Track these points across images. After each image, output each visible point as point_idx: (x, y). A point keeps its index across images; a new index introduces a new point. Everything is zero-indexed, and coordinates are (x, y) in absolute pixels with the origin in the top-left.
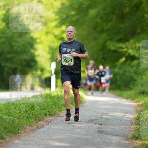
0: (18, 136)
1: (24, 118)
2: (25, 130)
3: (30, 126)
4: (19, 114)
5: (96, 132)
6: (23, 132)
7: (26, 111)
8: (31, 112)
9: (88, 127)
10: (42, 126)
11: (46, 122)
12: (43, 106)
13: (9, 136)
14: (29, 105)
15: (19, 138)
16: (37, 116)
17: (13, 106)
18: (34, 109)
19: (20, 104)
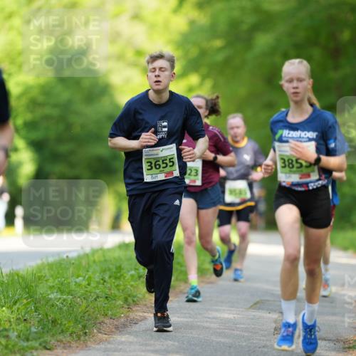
0: (85, 342)
1: (98, 297)
2: (101, 328)
3: (113, 317)
4: (86, 287)
5: (273, 330)
6: (95, 331)
7: (102, 282)
8: (114, 283)
9: (252, 319)
10: (140, 316)
13: (61, 341)
14: (111, 266)
15: (86, 346)
16: (129, 293)
17: (71, 270)
18: (122, 275)
19: (88, 264)
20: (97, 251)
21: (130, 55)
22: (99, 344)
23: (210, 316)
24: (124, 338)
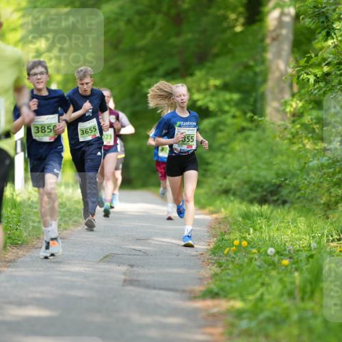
5: (122, 282)
9: (103, 272)
11: (5, 261)
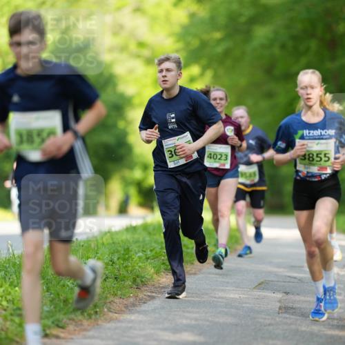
0: (96, 320)
1: (107, 278)
2: (111, 307)
3: (122, 297)
5: (277, 309)
6: (106, 310)
7: (111, 263)
8: (123, 264)
9: (257, 299)
10: (149, 296)
12: (151, 251)
13: (73, 320)
14: (119, 249)
15: (98, 325)
16: (137, 273)
17: (81, 251)
18: (131, 257)
19: (97, 246)
20: (106, 233)
21: (133, 47)
22: (109, 322)
23: (217, 296)
24: (133, 317)
